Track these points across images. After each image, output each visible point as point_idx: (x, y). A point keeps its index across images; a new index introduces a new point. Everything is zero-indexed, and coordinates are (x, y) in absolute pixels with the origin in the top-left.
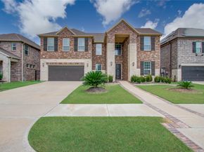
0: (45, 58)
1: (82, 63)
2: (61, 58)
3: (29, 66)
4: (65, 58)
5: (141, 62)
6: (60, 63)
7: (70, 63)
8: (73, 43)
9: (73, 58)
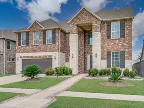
0: (19, 52)
1: (50, 56)
2: (32, 52)
3: (11, 60)
4: (35, 51)
5: (108, 52)
6: (31, 57)
7: (40, 56)
8: (42, 37)
9: (42, 51)
